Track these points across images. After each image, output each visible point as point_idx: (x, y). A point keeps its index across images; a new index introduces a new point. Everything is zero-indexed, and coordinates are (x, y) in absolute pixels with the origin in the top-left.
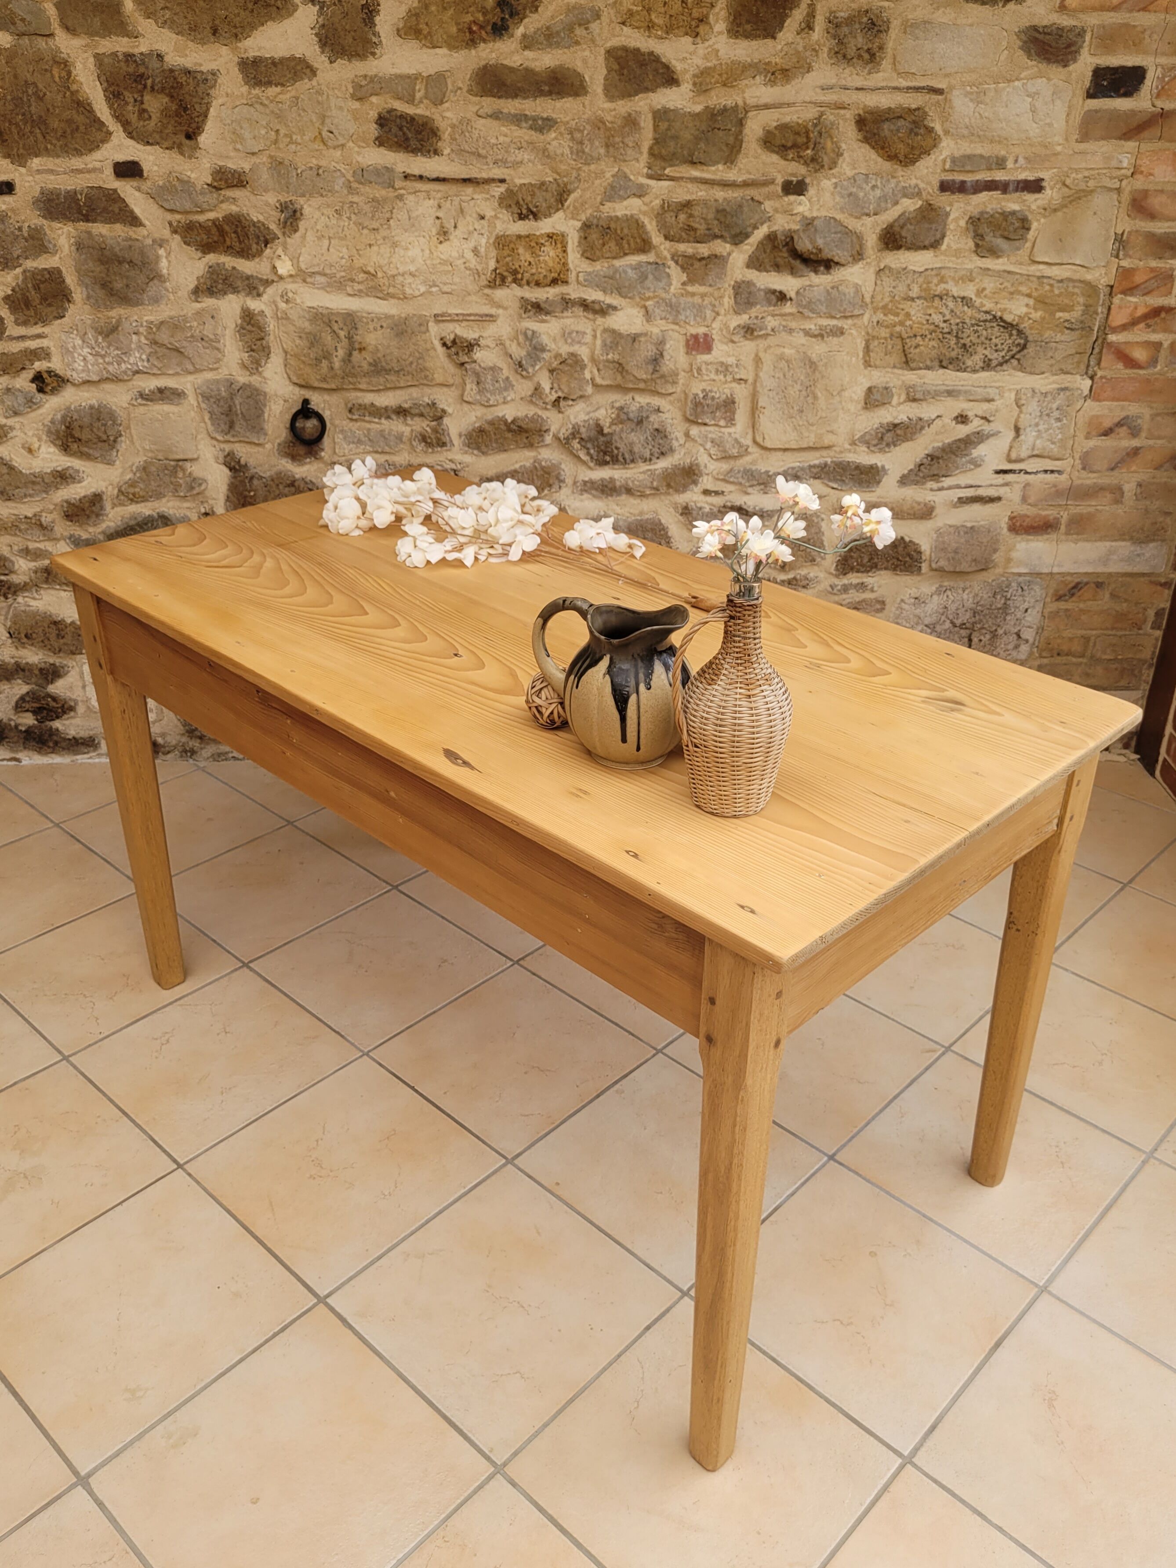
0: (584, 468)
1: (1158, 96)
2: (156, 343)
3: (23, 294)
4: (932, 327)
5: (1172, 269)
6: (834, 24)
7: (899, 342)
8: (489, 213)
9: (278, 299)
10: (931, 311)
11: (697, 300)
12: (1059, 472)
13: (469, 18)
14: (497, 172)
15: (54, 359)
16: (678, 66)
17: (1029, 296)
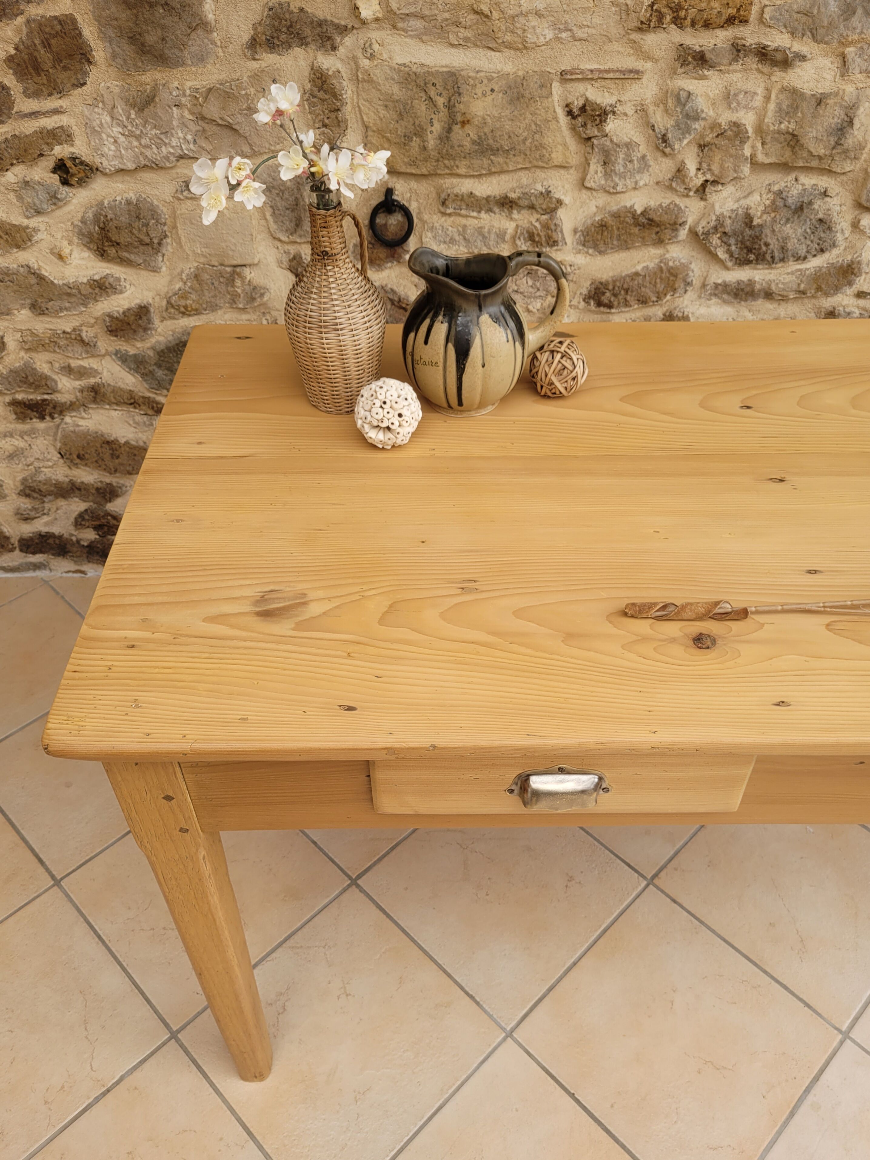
0: (719, 268)
2: (203, 118)
3: (31, 54)
9: (360, 55)
15: (77, 142)
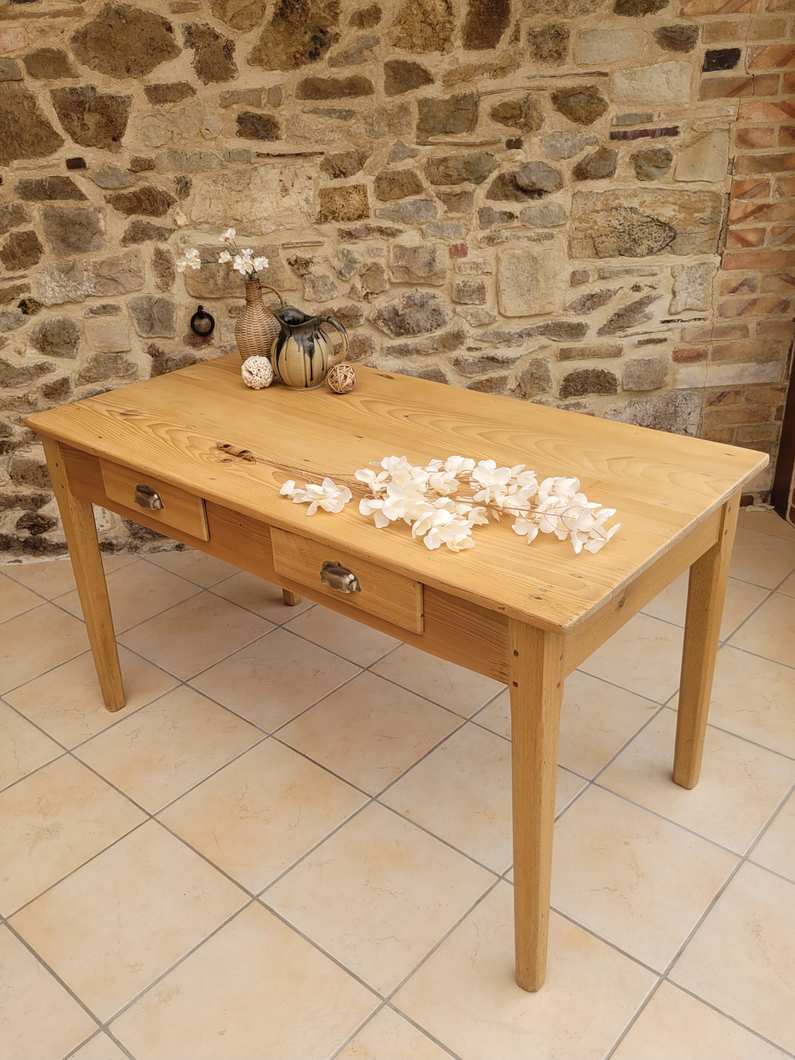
0: (387, 339)
1: (750, 67)
2: (99, 276)
3: (11, 250)
4: (612, 229)
5: (769, 180)
6: (533, 36)
7: (590, 240)
8: (314, 175)
9: (179, 241)
10: (611, 218)
11: (455, 222)
12: (704, 319)
13: (293, 49)
14: (318, 148)
15: (33, 291)
16: (432, 71)
17: (675, 204)
